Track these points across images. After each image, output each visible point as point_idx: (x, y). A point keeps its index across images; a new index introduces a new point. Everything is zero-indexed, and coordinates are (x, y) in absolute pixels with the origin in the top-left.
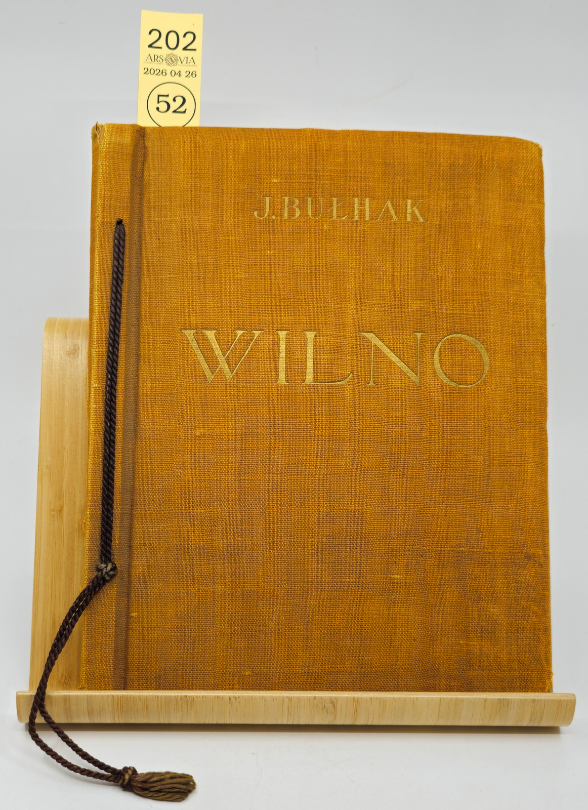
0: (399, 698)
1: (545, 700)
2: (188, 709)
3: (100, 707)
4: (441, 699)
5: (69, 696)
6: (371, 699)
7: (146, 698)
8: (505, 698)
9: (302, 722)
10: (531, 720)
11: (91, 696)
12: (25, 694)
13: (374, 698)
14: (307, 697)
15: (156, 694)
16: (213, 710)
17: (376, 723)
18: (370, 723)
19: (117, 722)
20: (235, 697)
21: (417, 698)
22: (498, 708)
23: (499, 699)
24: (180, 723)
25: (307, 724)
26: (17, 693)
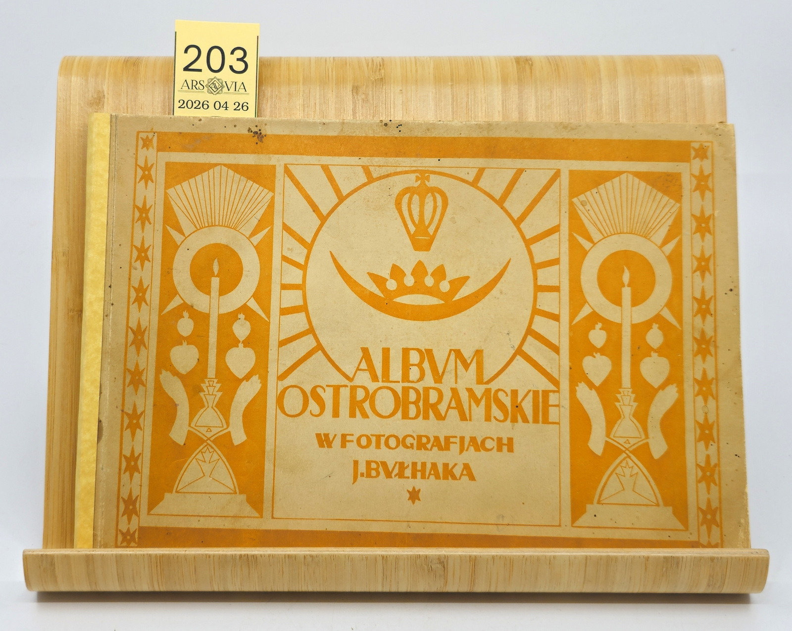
0: (531, 556)
1: (727, 559)
2: (249, 573)
3: (133, 570)
4: (586, 557)
5: (92, 555)
6: (493, 557)
7: (194, 558)
8: (673, 555)
9: (403, 588)
10: (709, 585)
11: (121, 555)
12: (35, 553)
13: (497, 556)
14: (407, 555)
15: (207, 552)
16: (283, 573)
17: (500, 589)
18: (493, 590)
19: (157, 589)
20: (311, 556)
21: (554, 557)
22: (664, 569)
23: (665, 558)
24: (240, 590)
25: (409, 591)
26: (24, 552)
